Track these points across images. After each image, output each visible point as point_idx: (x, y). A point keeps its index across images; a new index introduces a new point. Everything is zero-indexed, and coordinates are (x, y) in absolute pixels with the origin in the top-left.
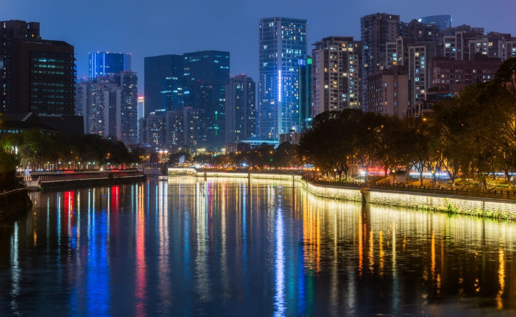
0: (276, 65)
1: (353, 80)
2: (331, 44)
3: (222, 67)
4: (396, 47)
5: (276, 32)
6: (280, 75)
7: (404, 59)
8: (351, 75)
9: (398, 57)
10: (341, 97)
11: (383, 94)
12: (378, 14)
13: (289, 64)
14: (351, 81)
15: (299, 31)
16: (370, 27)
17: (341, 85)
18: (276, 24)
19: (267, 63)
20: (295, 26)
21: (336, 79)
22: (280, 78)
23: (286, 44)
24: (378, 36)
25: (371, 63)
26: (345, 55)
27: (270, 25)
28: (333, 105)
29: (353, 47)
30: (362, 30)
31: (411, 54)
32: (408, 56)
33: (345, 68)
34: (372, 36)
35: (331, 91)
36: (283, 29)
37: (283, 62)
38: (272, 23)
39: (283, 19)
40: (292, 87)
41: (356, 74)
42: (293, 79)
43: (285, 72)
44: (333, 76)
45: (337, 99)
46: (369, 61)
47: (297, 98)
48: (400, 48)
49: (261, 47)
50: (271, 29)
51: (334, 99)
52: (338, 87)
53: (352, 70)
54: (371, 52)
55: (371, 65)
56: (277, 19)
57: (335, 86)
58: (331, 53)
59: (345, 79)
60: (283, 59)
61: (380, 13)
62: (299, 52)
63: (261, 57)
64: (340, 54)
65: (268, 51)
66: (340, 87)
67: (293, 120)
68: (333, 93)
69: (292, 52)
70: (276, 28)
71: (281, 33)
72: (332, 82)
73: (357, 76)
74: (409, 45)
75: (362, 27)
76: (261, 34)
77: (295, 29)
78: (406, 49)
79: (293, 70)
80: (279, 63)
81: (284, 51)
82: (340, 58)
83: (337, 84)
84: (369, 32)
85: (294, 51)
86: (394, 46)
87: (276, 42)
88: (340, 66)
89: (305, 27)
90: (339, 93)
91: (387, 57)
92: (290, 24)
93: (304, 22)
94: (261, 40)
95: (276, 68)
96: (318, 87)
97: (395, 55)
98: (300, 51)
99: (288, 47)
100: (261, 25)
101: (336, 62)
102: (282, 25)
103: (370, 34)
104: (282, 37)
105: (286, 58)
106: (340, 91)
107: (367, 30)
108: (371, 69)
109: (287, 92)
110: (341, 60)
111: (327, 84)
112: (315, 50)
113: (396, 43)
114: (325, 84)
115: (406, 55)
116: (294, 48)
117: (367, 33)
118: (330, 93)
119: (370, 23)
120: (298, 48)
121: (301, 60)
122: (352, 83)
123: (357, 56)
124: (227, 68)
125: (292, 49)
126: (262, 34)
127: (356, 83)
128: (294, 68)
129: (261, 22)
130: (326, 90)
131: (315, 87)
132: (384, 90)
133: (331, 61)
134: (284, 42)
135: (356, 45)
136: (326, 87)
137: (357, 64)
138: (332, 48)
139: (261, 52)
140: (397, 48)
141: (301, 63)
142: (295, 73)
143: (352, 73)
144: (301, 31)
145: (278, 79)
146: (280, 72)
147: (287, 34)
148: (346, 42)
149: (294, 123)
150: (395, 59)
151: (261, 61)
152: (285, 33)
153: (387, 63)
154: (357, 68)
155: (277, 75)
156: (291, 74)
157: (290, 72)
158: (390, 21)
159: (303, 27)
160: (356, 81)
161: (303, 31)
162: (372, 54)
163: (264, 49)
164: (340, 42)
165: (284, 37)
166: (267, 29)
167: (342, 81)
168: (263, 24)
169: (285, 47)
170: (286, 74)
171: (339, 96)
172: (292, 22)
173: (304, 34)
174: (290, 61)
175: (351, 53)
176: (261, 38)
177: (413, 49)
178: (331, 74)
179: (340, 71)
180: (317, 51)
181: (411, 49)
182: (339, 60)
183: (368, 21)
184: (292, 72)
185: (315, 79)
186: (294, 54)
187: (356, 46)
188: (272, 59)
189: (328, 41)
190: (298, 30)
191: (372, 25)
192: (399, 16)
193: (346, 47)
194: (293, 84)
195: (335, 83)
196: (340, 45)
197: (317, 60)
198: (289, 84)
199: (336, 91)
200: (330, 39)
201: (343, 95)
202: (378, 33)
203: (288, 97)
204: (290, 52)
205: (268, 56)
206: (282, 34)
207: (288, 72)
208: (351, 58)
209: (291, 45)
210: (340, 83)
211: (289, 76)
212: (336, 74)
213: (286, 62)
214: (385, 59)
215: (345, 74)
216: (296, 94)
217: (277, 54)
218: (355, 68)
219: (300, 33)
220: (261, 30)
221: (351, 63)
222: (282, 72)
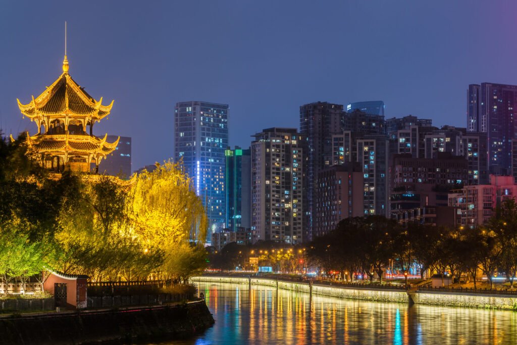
0: (194, 154)
1: (296, 175)
2: (273, 136)
3: (122, 155)
4: (343, 140)
5: (194, 118)
6: (198, 166)
7: (352, 153)
8: (295, 169)
9: (345, 151)
10: (283, 193)
11: (337, 192)
12: (319, 102)
13: (208, 154)
14: (294, 176)
15: (220, 117)
16: (311, 117)
17: (284, 180)
18: (194, 109)
19: (183, 153)
20: (215, 111)
21: (278, 174)
22: (198, 169)
23: (206, 132)
24: (319, 127)
25: (311, 156)
26: (288, 148)
27: (187, 110)
28: (274, 202)
29: (297, 139)
30: (301, 121)
31: (359, 148)
32: (356, 151)
33: (288, 162)
34: (313, 127)
35: (273, 187)
36: (202, 115)
37: (201, 152)
38: (190, 108)
39: (203, 104)
40: (212, 179)
41: (299, 169)
42: (213, 170)
43: (204, 163)
44: (275, 171)
45: (279, 195)
46: (310, 154)
47: (217, 192)
48: (347, 141)
49: (178, 135)
50: (189, 114)
51: (276, 196)
52: (281, 182)
53: (296, 165)
54: (311, 144)
55: (311, 159)
56: (196, 103)
57: (278, 182)
58: (274, 146)
59: (288, 174)
60: (202, 149)
61: (321, 102)
62: (219, 140)
63: (177, 145)
64: (283, 147)
65: (185, 139)
66: (283, 182)
67: (212, 217)
68: (275, 189)
69: (213, 140)
70: (194, 114)
71: (200, 119)
72: (274, 177)
73: (301, 172)
74: (358, 139)
75: (301, 117)
76: (177, 120)
77: (215, 115)
78: (354, 143)
79: (212, 160)
80: (198, 153)
81: (203, 139)
82: (283, 151)
83: (279, 179)
84: (310, 123)
85: (214, 139)
86: (340, 139)
87: (194, 129)
88: (283, 160)
89: (226, 113)
90: (281, 190)
91: (333, 151)
92: (210, 109)
93: (225, 107)
94: (177, 126)
95: (194, 159)
96: (258, 182)
97: (342, 149)
98: (221, 139)
99: (208, 135)
100: (177, 109)
101: (278, 156)
102: (202, 110)
103: (311, 125)
104: (202, 124)
105: (205, 147)
106: (283, 187)
107: (307, 121)
108: (311, 163)
109: (206, 185)
110: (284, 153)
111: (269, 179)
112: (254, 142)
113: (343, 136)
114: (266, 180)
115: (354, 149)
116: (214, 136)
117: (307, 123)
118: (272, 189)
119: (311, 112)
120: (219, 137)
121: (229, 151)
122: (296, 179)
123: (301, 149)
124: (128, 155)
125: (212, 137)
126: (179, 120)
127: (299, 178)
128: (214, 159)
129: (177, 106)
130: (267, 187)
131: (255, 182)
132: (338, 188)
133: (273, 155)
134: (203, 129)
135: (300, 137)
136: (268, 182)
137: (301, 158)
138: (274, 141)
139: (177, 140)
140: (344, 142)
141: (229, 154)
142: (215, 164)
143: (295, 168)
144: (222, 118)
145: (197, 171)
146: (198, 162)
147: (207, 120)
148: (289, 134)
149: (214, 220)
150: (342, 153)
151: (176, 150)
152: (204, 119)
153: (333, 158)
154: (301, 162)
155: (195, 166)
156: (210, 165)
157: (209, 163)
158: (333, 111)
159: (224, 113)
160: (299, 176)
161: (225, 117)
162: (313, 147)
163: (180, 136)
164: (283, 134)
165: (203, 123)
166: (184, 114)
167: (284, 176)
168: (179, 109)
169: (204, 135)
170: (205, 165)
171: (281, 193)
172: (212, 107)
173: (226, 120)
174: (210, 150)
175: (294, 146)
176: (177, 124)
177: (362, 143)
178: (273, 168)
179: (283, 165)
180: (256, 143)
181: (359, 143)
182: (282, 154)
183: (307, 111)
184: (212, 163)
185: (255, 174)
186: (214, 143)
187: (300, 139)
188: (190, 149)
189: (269, 133)
190: (219, 115)
191: (313, 115)
192: (343, 106)
193: (289, 140)
194: (213, 177)
195: (277, 178)
196: (283, 137)
197: (257, 153)
198: (208, 176)
199: (278, 187)
200: (272, 130)
201: (286, 192)
202: (319, 123)
203: (207, 191)
204: (210, 141)
205: (185, 145)
206: (201, 121)
207: (207, 163)
208: (294, 152)
209: (211, 132)
210: (283, 178)
211: (208, 167)
212: (278, 169)
213: (205, 152)
214: (331, 154)
215: (288, 169)
216: (216, 187)
217: (195, 142)
218: (300, 162)
219: (221, 120)
220: (176, 115)
221: (295, 156)
222: (201, 163)
